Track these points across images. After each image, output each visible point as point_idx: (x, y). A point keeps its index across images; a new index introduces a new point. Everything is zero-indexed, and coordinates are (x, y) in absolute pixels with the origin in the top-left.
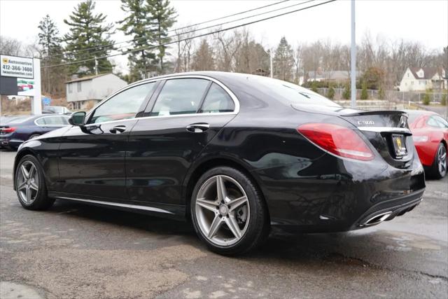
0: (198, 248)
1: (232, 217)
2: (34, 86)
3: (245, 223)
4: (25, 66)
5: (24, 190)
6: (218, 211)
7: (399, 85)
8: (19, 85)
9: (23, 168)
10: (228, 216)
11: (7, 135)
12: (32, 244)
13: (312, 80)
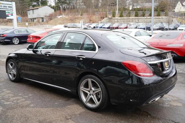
0: (81, 106)
1: (95, 96)
2: (13, 14)
3: (100, 99)
4: (9, 5)
5: (11, 74)
6: (89, 93)
7: (174, 9)
8: (7, 14)
9: (9, 64)
10: (93, 95)
11: (3, 38)
12: (14, 104)
13: (136, 7)
